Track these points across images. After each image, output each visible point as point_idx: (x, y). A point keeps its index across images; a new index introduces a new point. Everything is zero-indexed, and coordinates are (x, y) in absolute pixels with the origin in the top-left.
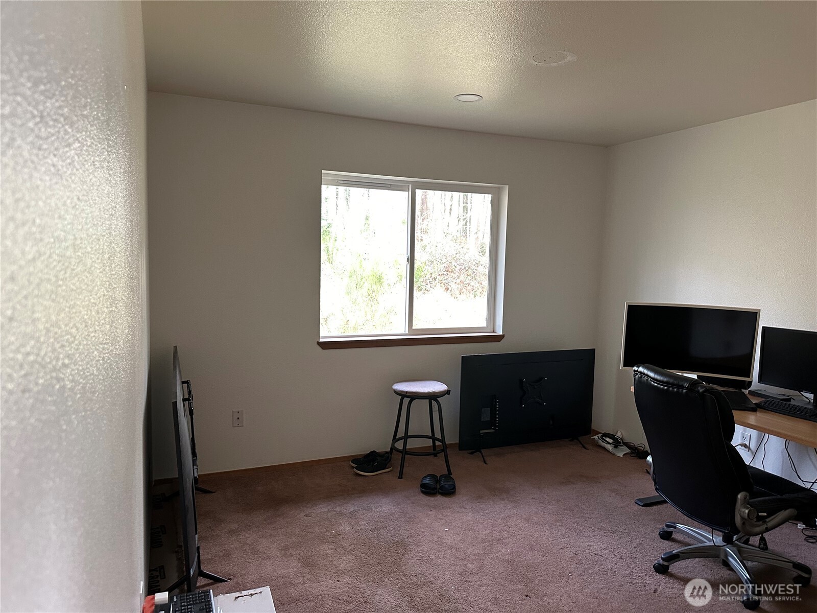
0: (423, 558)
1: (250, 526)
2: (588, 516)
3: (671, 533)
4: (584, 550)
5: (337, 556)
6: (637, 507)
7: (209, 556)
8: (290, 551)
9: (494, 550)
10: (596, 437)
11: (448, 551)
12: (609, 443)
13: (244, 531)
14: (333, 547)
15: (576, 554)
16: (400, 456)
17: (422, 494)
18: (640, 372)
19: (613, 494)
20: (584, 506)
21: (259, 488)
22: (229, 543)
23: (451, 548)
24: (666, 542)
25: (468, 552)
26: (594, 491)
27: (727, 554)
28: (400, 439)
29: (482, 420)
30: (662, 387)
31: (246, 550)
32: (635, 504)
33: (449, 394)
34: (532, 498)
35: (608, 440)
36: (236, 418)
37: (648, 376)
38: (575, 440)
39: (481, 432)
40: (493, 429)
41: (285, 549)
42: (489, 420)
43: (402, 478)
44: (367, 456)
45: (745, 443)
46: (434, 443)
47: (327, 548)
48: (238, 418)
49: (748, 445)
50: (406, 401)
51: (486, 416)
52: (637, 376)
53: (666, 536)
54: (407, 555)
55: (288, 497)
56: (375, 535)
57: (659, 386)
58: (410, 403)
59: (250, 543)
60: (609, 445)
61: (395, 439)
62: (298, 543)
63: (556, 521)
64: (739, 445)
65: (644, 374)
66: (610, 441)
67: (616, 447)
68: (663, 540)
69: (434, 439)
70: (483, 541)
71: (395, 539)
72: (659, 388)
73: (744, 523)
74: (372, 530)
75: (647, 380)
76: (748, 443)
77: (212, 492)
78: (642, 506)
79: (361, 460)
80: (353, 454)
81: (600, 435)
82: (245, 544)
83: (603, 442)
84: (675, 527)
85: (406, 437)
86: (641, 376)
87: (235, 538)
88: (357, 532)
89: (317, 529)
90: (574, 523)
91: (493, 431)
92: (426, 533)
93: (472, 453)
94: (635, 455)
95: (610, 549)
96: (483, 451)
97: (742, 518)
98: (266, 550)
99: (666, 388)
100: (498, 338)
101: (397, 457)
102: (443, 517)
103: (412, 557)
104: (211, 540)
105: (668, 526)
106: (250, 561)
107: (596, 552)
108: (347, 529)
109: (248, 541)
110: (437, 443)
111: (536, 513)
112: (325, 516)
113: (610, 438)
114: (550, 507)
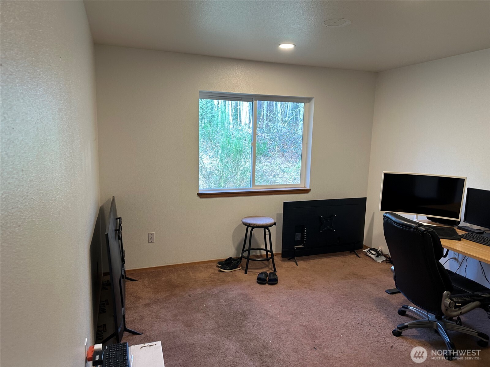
0: (255, 323)
1: (156, 301)
2: (356, 299)
3: (405, 312)
4: (351, 320)
5: (205, 321)
6: (387, 294)
7: (132, 319)
8: (178, 317)
9: (297, 319)
10: (365, 250)
11: (270, 319)
12: (373, 254)
13: (153, 304)
14: (203, 315)
15: (346, 323)
16: (246, 260)
17: (257, 284)
18: (387, 217)
19: (373, 286)
20: (354, 294)
21: (163, 278)
22: (144, 311)
23: (272, 317)
24: (402, 317)
25: (282, 320)
26: (361, 284)
27: (437, 326)
28: (246, 251)
29: (296, 240)
30: (399, 227)
31: (152, 316)
32: (385, 292)
33: (275, 225)
34: (323, 288)
35: (373, 252)
36: (150, 238)
37: (391, 219)
38: (353, 252)
39: (296, 247)
40: (302, 245)
41: (175, 316)
42: (300, 240)
43: (246, 274)
44: (227, 260)
45: (455, 257)
46: (267, 253)
47: (199, 316)
48: (151, 238)
49: (457, 258)
50: (250, 229)
51: (298, 237)
52: (385, 219)
53: (402, 313)
54: (246, 321)
55: (180, 284)
56: (228, 308)
57: (398, 226)
58: (252, 230)
59: (155, 312)
60: (373, 255)
61: (243, 251)
62: (183, 312)
63: (337, 302)
64: (451, 258)
65: (389, 218)
66: (374, 253)
67: (377, 256)
68: (400, 316)
69: (267, 251)
70: (292, 313)
71: (239, 311)
72: (398, 227)
73: (446, 310)
74: (227, 305)
75: (391, 222)
76: (457, 257)
77: (136, 281)
78: (390, 294)
79: (223, 262)
80: (219, 259)
81: (368, 249)
82: (153, 312)
83: (370, 253)
84: (408, 308)
85: (250, 249)
86: (388, 220)
87: (147, 309)
88: (218, 306)
89: (195, 304)
90: (347, 304)
91: (303, 246)
92: (258, 308)
93: (289, 259)
94: (389, 262)
95: (367, 321)
96: (295, 258)
97: (446, 306)
98: (164, 316)
99: (401, 228)
100: (307, 191)
101: (244, 261)
102: (269, 298)
103: (249, 322)
104: (133, 309)
105: (403, 307)
106: (155, 322)
107: (358, 322)
108: (212, 304)
109: (155, 311)
110: (269, 253)
111: (325, 297)
112: (200, 296)
113: (374, 251)
114: (334, 293)
